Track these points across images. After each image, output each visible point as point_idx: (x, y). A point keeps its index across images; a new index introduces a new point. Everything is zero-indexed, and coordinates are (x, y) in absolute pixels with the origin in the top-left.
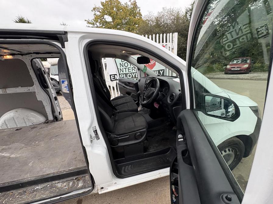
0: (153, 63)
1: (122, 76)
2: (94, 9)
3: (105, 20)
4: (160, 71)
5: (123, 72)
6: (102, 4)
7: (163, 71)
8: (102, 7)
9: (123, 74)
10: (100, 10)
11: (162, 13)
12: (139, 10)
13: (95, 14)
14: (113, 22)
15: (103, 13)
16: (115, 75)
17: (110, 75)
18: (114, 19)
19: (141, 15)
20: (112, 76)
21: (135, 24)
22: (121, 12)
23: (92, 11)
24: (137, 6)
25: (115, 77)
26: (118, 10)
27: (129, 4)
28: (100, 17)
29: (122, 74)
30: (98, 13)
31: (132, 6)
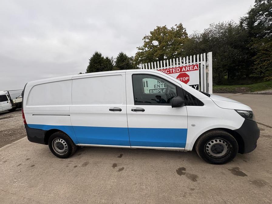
0: (187, 79)
1: (159, 90)
2: (145, 38)
3: (153, 44)
4: (194, 86)
5: (160, 87)
6: (151, 33)
7: (197, 86)
8: (151, 35)
9: (160, 89)
10: (149, 38)
11: (210, 29)
12: (185, 31)
13: (145, 42)
14: (159, 45)
15: (152, 39)
16: (153, 90)
17: (150, 90)
18: (160, 43)
19: (187, 34)
20: (151, 91)
21: (180, 43)
22: (167, 36)
23: (143, 39)
24: (183, 28)
25: (153, 91)
26: (164, 35)
27: (175, 27)
28: (149, 43)
29: (158, 89)
30: (148, 40)
31: (178, 29)
